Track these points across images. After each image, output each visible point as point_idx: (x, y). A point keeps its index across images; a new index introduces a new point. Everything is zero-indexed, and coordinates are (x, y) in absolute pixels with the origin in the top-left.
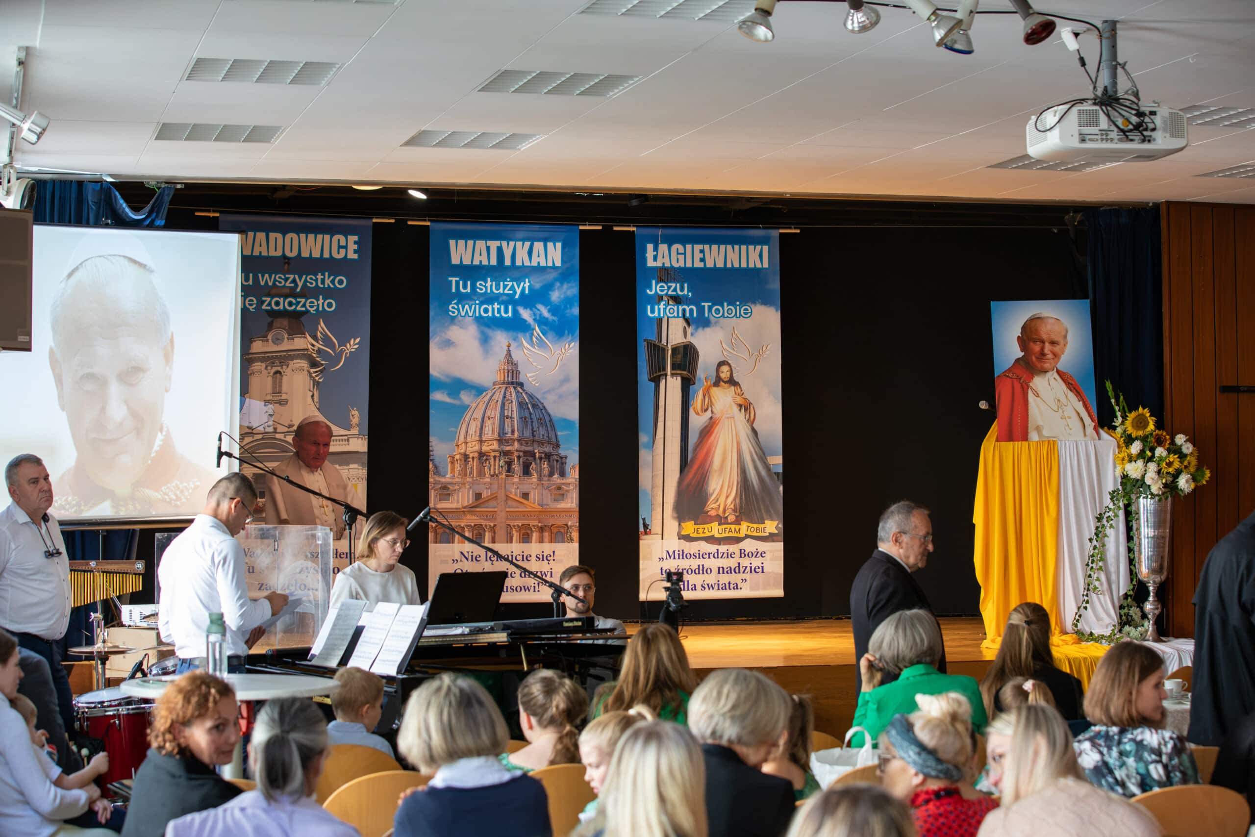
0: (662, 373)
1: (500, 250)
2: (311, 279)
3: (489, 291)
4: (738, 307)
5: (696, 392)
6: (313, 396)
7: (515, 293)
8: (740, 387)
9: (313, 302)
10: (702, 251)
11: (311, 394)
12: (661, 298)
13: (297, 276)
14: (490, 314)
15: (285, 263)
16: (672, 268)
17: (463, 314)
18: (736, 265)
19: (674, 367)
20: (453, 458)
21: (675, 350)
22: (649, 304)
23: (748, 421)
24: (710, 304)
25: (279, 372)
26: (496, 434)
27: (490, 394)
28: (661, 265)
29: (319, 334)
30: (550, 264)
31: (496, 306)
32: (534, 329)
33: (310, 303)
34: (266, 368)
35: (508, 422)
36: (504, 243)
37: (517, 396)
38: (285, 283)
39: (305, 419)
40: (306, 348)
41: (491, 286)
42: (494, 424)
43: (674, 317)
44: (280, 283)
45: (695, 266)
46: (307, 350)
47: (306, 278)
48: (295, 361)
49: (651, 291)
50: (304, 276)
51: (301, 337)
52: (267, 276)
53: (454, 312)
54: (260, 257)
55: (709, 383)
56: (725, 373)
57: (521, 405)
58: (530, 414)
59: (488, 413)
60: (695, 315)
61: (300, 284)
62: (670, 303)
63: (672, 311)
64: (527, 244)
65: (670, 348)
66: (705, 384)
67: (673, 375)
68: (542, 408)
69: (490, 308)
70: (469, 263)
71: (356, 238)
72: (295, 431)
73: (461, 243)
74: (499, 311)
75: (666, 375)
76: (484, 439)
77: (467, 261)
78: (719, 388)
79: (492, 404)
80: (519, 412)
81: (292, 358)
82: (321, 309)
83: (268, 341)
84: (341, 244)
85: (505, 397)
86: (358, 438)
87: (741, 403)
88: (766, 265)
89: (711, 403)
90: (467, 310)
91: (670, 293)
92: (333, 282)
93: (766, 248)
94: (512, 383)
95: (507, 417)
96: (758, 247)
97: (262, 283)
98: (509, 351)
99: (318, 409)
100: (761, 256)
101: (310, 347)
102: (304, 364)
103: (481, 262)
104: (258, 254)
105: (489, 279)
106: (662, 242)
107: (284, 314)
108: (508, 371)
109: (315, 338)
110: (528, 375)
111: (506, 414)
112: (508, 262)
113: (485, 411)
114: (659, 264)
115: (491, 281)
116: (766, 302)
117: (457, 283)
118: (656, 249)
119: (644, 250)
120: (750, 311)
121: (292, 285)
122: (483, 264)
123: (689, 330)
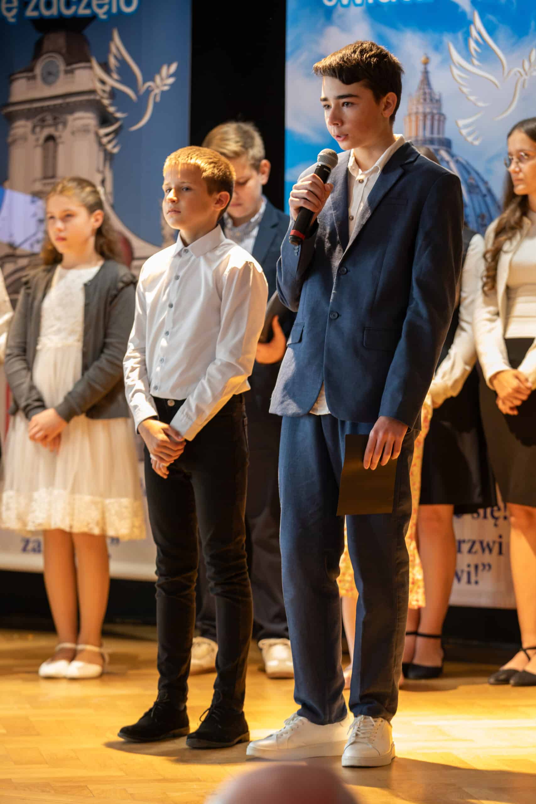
6: (103, 182)
11: (101, 175)
25: (53, 137)
29: (112, 60)
32: (472, 22)
34: (33, 131)
46: (94, 92)
48: (77, 115)
51: (85, 67)
82: (114, 10)
83: (35, 77)
94: (432, 142)
98: (426, 73)
101: (99, 86)
102: (89, 119)
107: (58, 23)
108: (425, 116)
109: (105, 67)
110: (461, 123)
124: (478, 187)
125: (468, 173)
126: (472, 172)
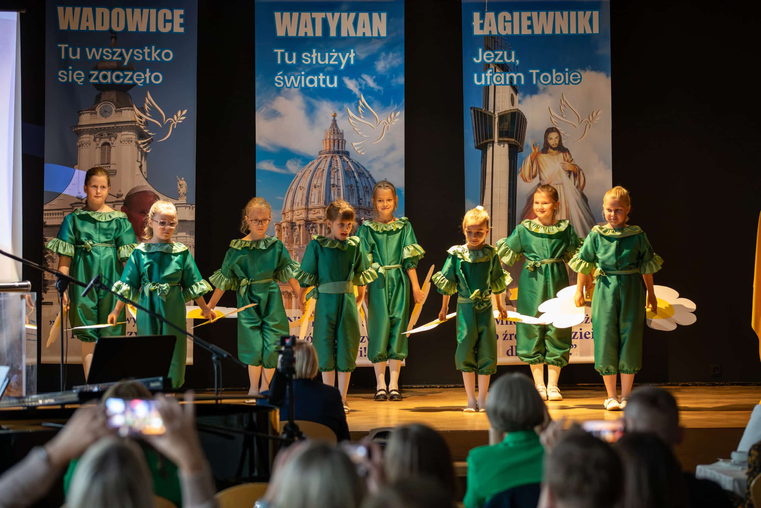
0: (489, 140)
1: (325, 22)
2: (138, 52)
3: (314, 62)
4: (567, 74)
5: (525, 159)
6: (141, 167)
7: (340, 63)
8: (569, 154)
9: (140, 76)
10: (530, 18)
11: (139, 164)
12: (487, 66)
13: (123, 50)
14: (316, 84)
15: (112, 38)
16: (499, 36)
17: (288, 85)
18: (565, 32)
19: (501, 135)
20: (280, 225)
21: (502, 117)
22: (476, 72)
23: (577, 187)
24: (538, 71)
25: (108, 144)
26: (322, 202)
27: (316, 164)
28: (488, 33)
29: (146, 107)
30: (375, 34)
31: (321, 77)
32: (361, 99)
33: (137, 76)
34: (95, 140)
35: (334, 190)
36: (329, 15)
37: (343, 165)
38: (113, 57)
39: (133, 189)
40: (135, 120)
41: (317, 57)
42: (320, 192)
43: (501, 84)
44: (108, 56)
45: (523, 33)
46: (135, 122)
47: (133, 52)
48: (123, 133)
49: (478, 59)
50: (131, 50)
51: (129, 110)
52: (94, 50)
53: (279, 84)
54: (88, 32)
55: (537, 150)
56: (553, 140)
57: (347, 173)
58: (357, 182)
59: (314, 182)
60: (523, 82)
61: (127, 58)
62: (497, 70)
63: (499, 79)
64: (353, 15)
65: (497, 116)
66: (533, 150)
67: (500, 142)
68: (367, 176)
69: (316, 78)
70: (295, 35)
71: (182, 12)
72: (124, 201)
73: (286, 15)
74: (325, 81)
75: (493, 142)
76: (310, 206)
77: (292, 33)
78: (547, 154)
79: (318, 173)
80: (345, 180)
81: (120, 130)
82: (148, 82)
83: (96, 113)
84: (167, 18)
85: (330, 166)
86: (186, 207)
87: (570, 169)
88: (596, 30)
89: (539, 169)
90: (292, 81)
91: (497, 61)
92: (159, 55)
93: (596, 14)
94: (338, 152)
95: (334, 185)
96: (588, 13)
97: (90, 57)
98: (335, 121)
99: (146, 179)
100: (591, 21)
101: (137, 119)
102: (132, 135)
103: (306, 33)
104: (85, 29)
105: (314, 51)
106: (489, 11)
107: (112, 87)
108: (334, 141)
109: (142, 110)
110: (354, 144)
111: (332, 183)
112: (333, 33)
113: (311, 180)
114: (486, 32)
115: (317, 52)
116: (596, 68)
117: (283, 55)
118: (482, 17)
119: (472, 20)
120: (579, 77)
121: (120, 59)
122: (308, 35)
123: (517, 98)
124: (364, 173)
125: (358, 167)
126: (360, 167)
